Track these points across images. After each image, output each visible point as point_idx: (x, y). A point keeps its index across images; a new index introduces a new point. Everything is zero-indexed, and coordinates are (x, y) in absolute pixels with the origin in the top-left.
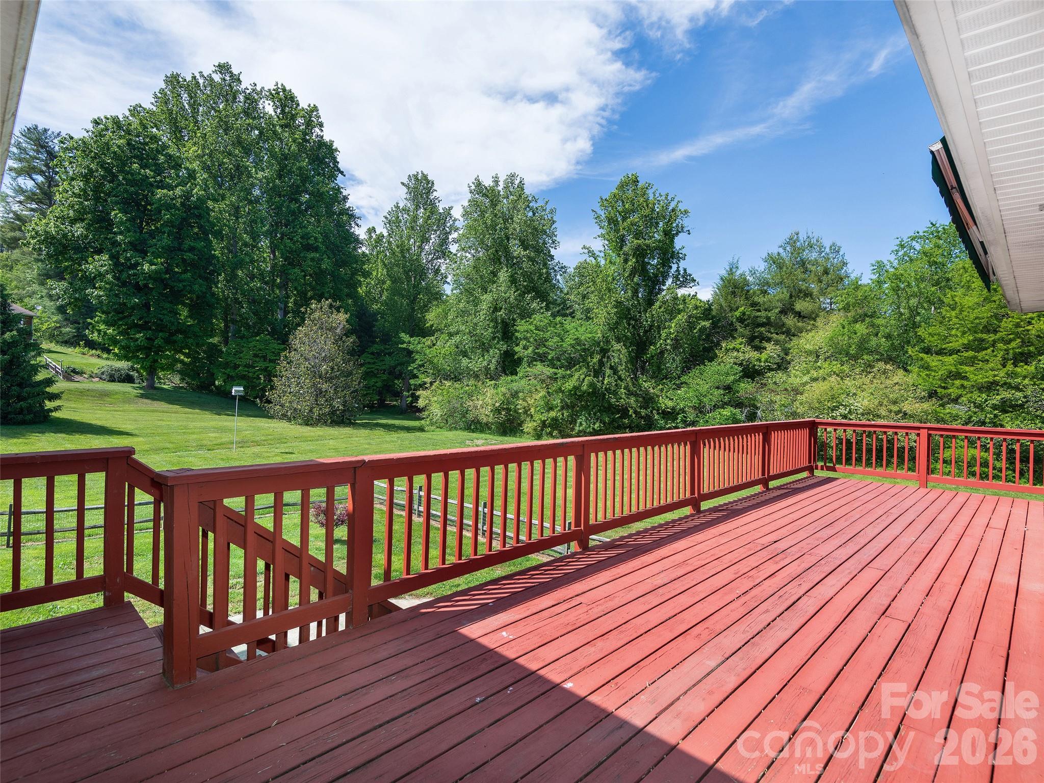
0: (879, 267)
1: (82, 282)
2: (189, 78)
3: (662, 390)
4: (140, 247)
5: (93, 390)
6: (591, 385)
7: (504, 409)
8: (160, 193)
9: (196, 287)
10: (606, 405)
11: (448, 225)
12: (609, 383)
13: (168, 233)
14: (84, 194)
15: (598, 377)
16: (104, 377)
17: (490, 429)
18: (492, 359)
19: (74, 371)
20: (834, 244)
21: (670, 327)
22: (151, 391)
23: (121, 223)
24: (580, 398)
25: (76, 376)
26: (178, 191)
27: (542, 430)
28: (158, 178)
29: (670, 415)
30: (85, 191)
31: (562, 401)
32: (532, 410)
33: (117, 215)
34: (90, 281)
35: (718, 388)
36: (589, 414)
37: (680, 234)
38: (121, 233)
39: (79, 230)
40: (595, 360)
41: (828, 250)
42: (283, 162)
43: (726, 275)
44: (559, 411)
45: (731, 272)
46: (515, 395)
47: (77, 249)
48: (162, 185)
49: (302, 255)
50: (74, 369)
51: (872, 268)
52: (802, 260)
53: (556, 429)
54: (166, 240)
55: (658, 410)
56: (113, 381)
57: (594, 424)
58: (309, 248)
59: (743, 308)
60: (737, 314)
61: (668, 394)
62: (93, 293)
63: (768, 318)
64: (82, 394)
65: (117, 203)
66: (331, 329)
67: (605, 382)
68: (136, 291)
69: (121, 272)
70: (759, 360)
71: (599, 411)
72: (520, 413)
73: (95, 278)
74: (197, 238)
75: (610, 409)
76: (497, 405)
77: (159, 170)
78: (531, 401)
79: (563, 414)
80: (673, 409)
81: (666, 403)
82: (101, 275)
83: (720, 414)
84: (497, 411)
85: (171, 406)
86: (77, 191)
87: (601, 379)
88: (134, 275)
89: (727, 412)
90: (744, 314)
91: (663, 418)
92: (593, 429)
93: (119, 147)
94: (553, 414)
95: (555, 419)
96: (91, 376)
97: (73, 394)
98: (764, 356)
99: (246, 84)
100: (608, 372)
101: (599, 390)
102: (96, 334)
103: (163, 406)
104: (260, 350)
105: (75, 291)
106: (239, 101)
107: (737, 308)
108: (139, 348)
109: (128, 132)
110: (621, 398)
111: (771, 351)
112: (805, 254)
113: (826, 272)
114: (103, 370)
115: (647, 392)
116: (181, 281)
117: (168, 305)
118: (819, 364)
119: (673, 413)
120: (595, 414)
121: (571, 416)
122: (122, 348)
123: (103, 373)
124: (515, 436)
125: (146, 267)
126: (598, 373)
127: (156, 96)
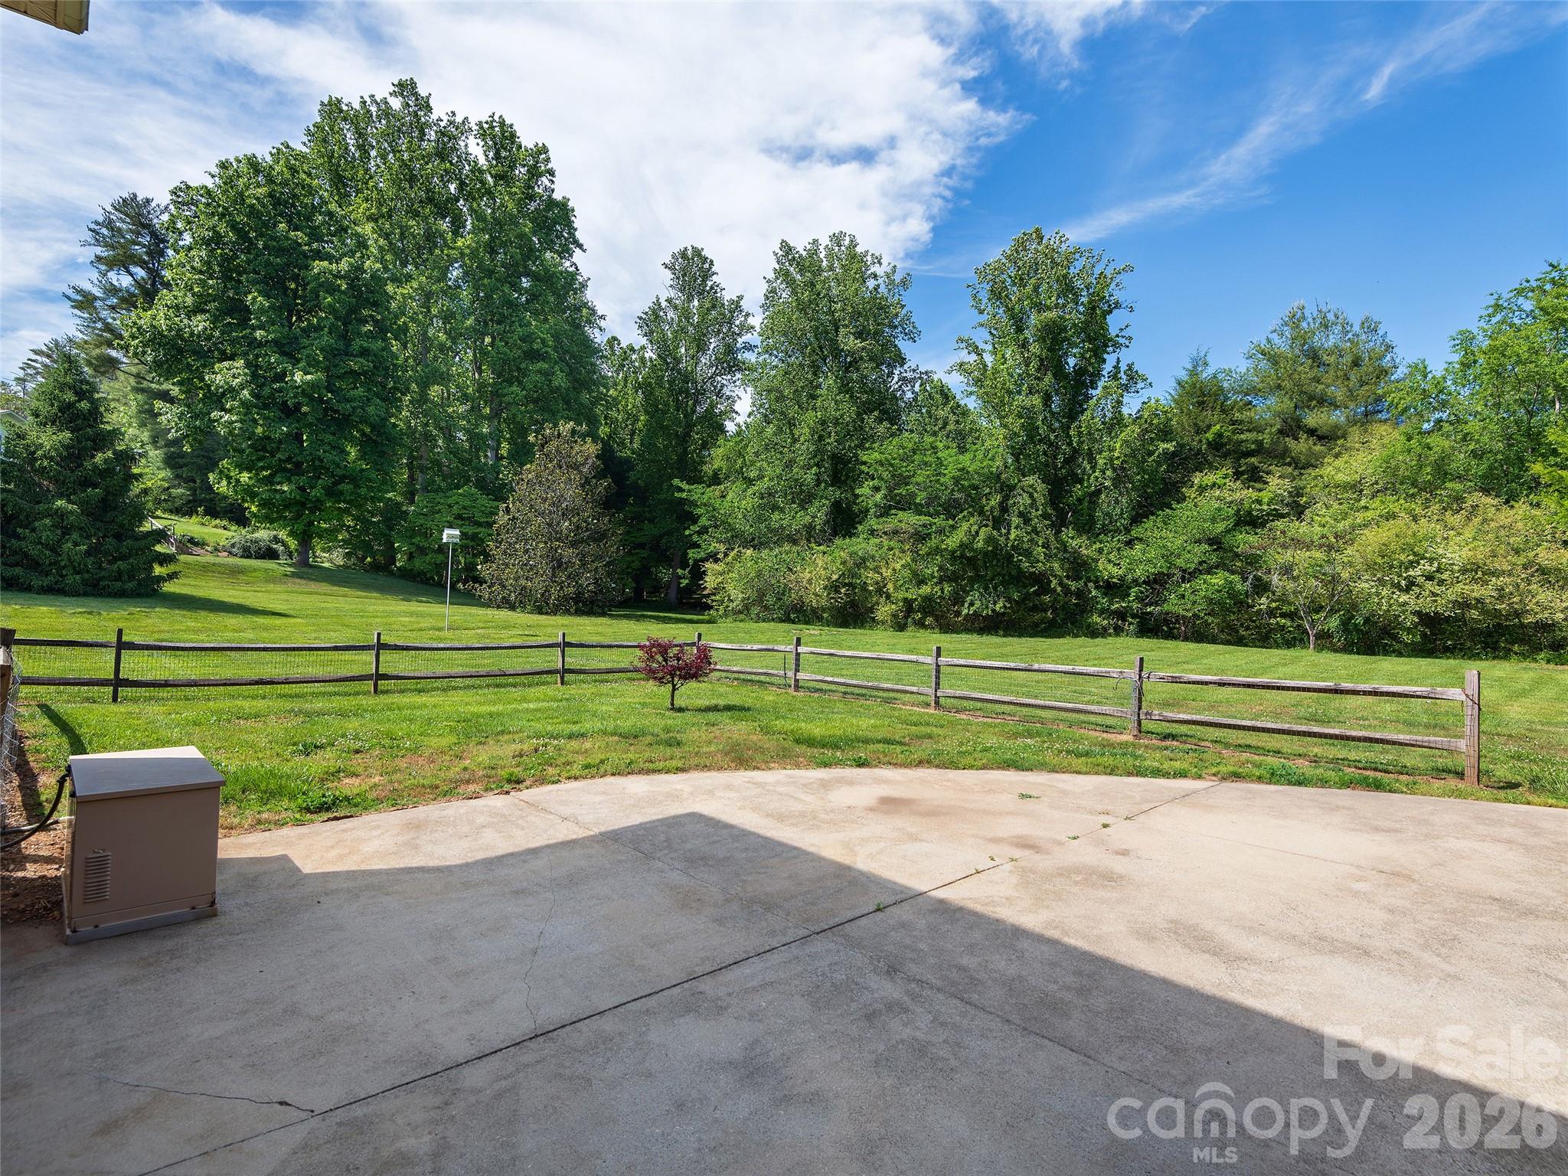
0: (1465, 341)
1: (204, 404)
2: (357, 106)
3: (1100, 551)
4: (288, 349)
5: (220, 565)
6: (990, 540)
7: (845, 585)
8: (318, 266)
9: (371, 410)
10: (1014, 573)
11: (737, 323)
12: (1019, 538)
13: (330, 329)
14: (207, 270)
15: (999, 530)
16: (235, 550)
17: (820, 619)
18: (818, 513)
19: (191, 541)
20: (1367, 319)
21: (1111, 450)
22: (305, 570)
23: (262, 311)
24: (972, 562)
25: (195, 548)
26: (344, 265)
27: (906, 617)
28: (315, 245)
29: (1115, 589)
30: (208, 263)
31: (941, 568)
32: (890, 586)
33: (255, 299)
34: (217, 399)
35: (1199, 542)
36: (986, 588)
37: (1115, 312)
38: (261, 327)
39: (200, 324)
40: (993, 503)
41: (1357, 328)
42: (496, 228)
43: (1186, 378)
44: (936, 584)
45: (1193, 373)
46: (862, 563)
47: (199, 353)
48: (319, 255)
49: (523, 366)
50: (192, 538)
51: (1453, 343)
52: (1312, 348)
53: (931, 613)
54: (326, 339)
55: (1096, 582)
56: (248, 557)
57: (995, 603)
58: (534, 355)
59: (1218, 427)
60: (1210, 436)
61: (1111, 556)
62: (221, 417)
63: (1260, 443)
64: (206, 569)
65: (254, 283)
66: (576, 467)
67: (1012, 537)
68: (283, 416)
69: (261, 386)
70: (1259, 502)
71: (1002, 583)
72: (870, 592)
73: (224, 394)
74: (370, 335)
75: (1020, 578)
76: (835, 577)
77: (315, 235)
78: (887, 573)
79: (942, 590)
80: (1122, 579)
81: (1107, 569)
82: (232, 391)
83: (1205, 583)
84: (834, 587)
85: (335, 588)
86: (197, 264)
87: (1004, 531)
88: (280, 390)
89: (1218, 579)
90: (1220, 435)
91: (1105, 594)
92: (993, 611)
93: (257, 199)
94: (926, 590)
95: (928, 599)
96: (216, 550)
97: (193, 569)
98: (1265, 496)
99: (439, 111)
100: (1016, 520)
101: (1002, 549)
102: (224, 483)
103: (325, 587)
104: (464, 508)
105: (196, 417)
106: (429, 140)
107: (1209, 427)
108: (288, 504)
109: (270, 180)
110: (1038, 561)
111: (1277, 484)
112: (1317, 341)
113: (1356, 363)
114: (233, 541)
115: (1076, 554)
116: (348, 401)
117: (329, 438)
118: (1363, 503)
119: (1121, 586)
120: (995, 588)
121: (955, 592)
122: (263, 504)
123: (233, 546)
124: (862, 626)
125: (298, 377)
126: (999, 522)
127: (309, 132)
